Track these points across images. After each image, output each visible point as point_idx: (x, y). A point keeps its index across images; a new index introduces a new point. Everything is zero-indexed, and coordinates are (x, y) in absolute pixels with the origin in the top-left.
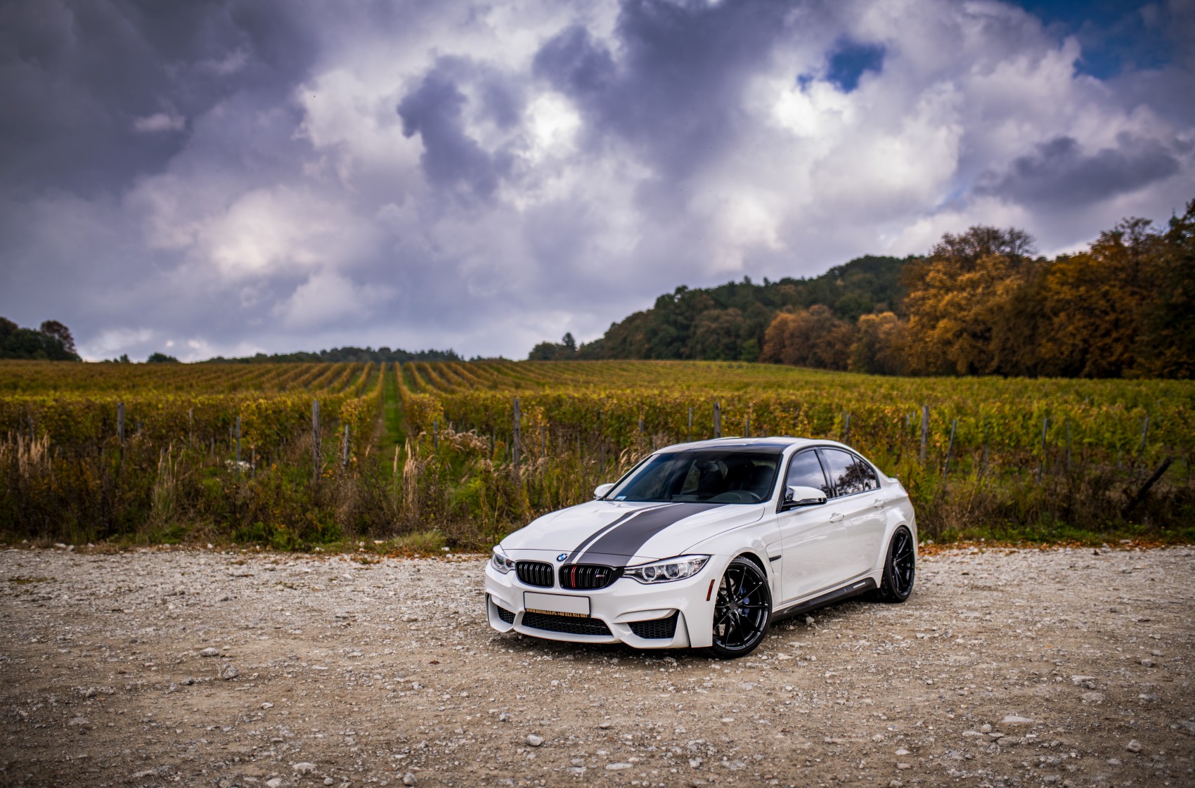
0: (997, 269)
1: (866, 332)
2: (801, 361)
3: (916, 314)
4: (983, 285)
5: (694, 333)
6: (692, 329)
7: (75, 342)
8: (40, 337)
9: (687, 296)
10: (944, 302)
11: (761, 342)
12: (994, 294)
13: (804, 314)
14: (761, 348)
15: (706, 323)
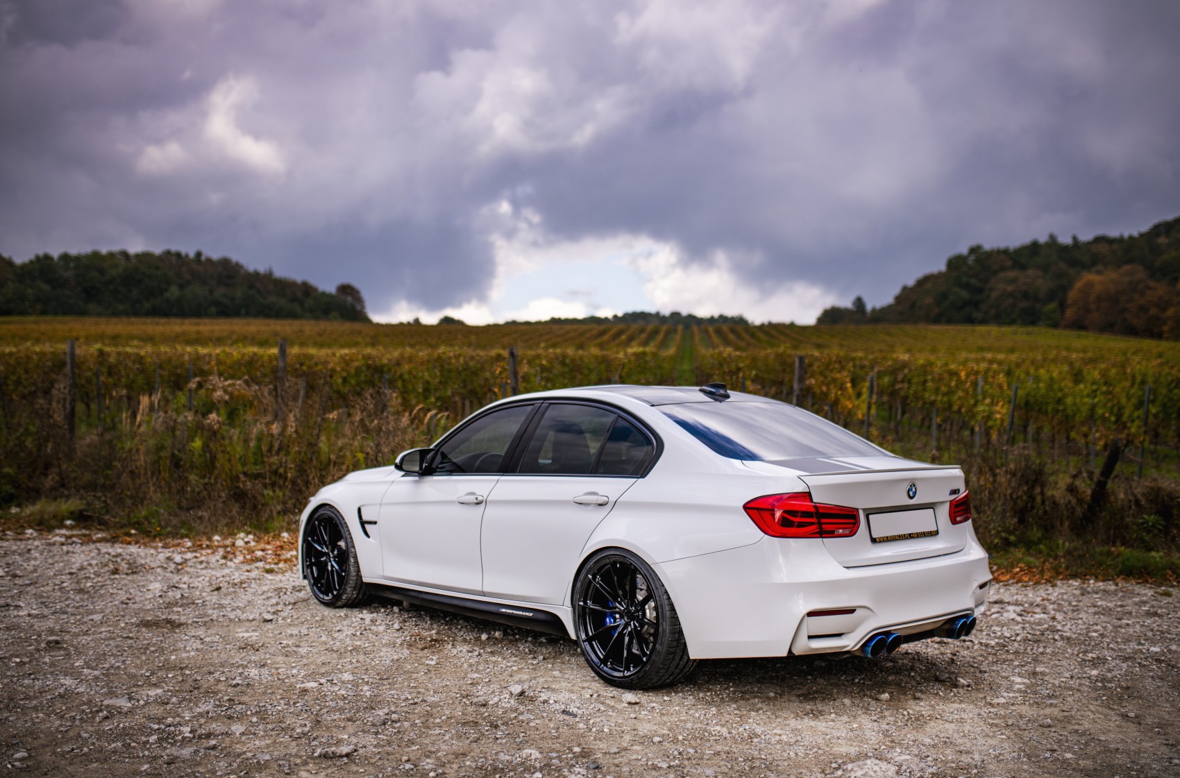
2: (1108, 328)
5: (988, 297)
6: (986, 292)
7: (366, 304)
8: (335, 300)
9: (981, 257)
11: (1062, 306)
13: (1114, 275)
14: (1063, 312)
15: (1001, 286)
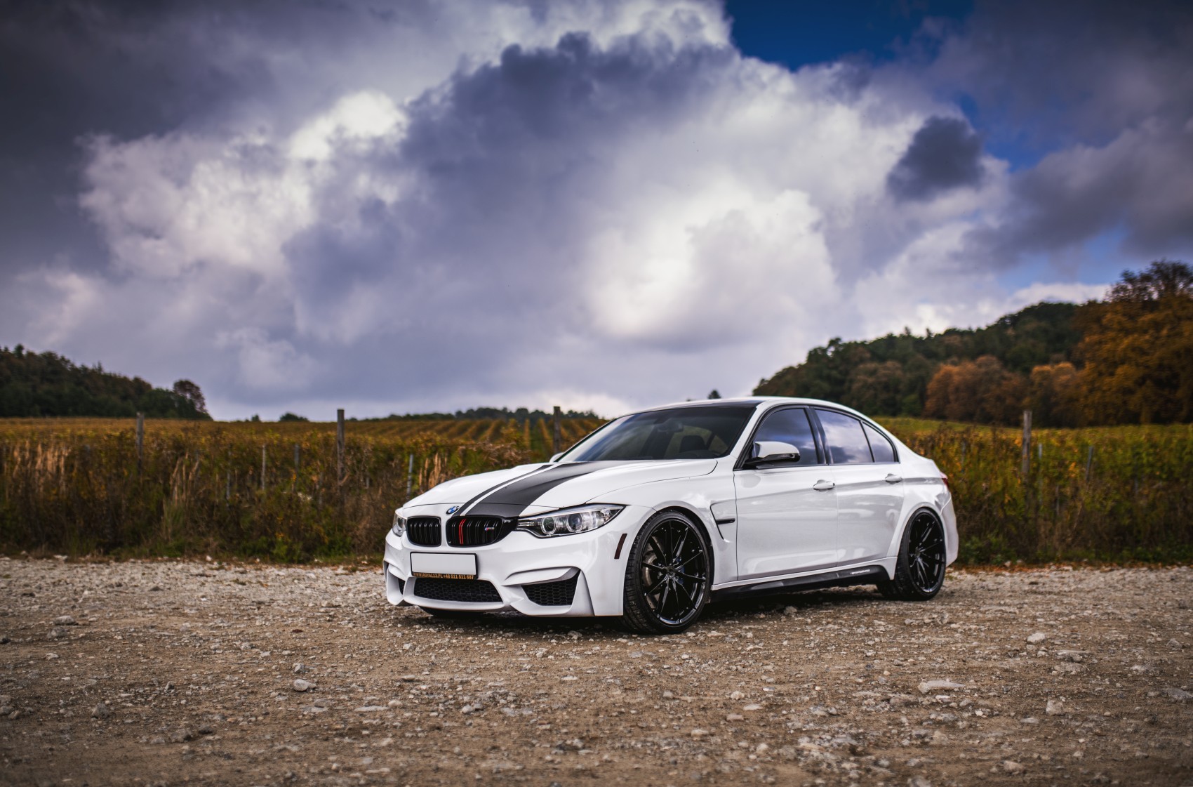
0: (1184, 308)
1: (1040, 385)
2: (967, 417)
3: (1092, 360)
4: (1168, 326)
5: (850, 388)
6: (847, 384)
7: (206, 401)
8: (172, 398)
9: (841, 349)
10: (1123, 346)
11: (923, 397)
12: (1180, 334)
13: (970, 366)
14: (923, 404)
15: (861, 377)
